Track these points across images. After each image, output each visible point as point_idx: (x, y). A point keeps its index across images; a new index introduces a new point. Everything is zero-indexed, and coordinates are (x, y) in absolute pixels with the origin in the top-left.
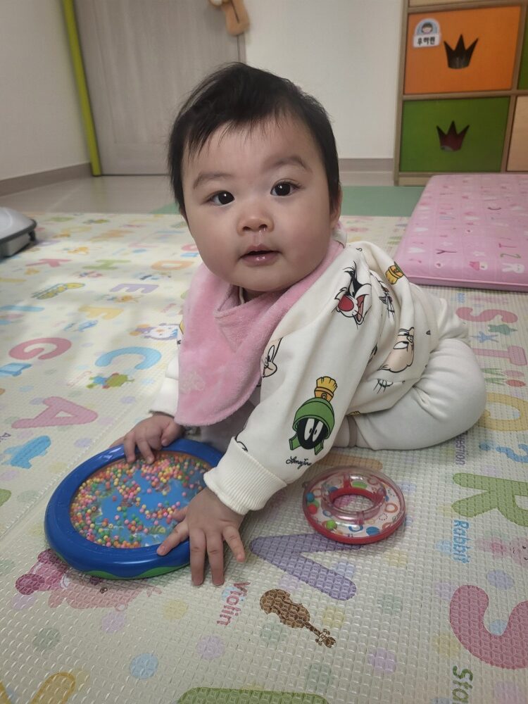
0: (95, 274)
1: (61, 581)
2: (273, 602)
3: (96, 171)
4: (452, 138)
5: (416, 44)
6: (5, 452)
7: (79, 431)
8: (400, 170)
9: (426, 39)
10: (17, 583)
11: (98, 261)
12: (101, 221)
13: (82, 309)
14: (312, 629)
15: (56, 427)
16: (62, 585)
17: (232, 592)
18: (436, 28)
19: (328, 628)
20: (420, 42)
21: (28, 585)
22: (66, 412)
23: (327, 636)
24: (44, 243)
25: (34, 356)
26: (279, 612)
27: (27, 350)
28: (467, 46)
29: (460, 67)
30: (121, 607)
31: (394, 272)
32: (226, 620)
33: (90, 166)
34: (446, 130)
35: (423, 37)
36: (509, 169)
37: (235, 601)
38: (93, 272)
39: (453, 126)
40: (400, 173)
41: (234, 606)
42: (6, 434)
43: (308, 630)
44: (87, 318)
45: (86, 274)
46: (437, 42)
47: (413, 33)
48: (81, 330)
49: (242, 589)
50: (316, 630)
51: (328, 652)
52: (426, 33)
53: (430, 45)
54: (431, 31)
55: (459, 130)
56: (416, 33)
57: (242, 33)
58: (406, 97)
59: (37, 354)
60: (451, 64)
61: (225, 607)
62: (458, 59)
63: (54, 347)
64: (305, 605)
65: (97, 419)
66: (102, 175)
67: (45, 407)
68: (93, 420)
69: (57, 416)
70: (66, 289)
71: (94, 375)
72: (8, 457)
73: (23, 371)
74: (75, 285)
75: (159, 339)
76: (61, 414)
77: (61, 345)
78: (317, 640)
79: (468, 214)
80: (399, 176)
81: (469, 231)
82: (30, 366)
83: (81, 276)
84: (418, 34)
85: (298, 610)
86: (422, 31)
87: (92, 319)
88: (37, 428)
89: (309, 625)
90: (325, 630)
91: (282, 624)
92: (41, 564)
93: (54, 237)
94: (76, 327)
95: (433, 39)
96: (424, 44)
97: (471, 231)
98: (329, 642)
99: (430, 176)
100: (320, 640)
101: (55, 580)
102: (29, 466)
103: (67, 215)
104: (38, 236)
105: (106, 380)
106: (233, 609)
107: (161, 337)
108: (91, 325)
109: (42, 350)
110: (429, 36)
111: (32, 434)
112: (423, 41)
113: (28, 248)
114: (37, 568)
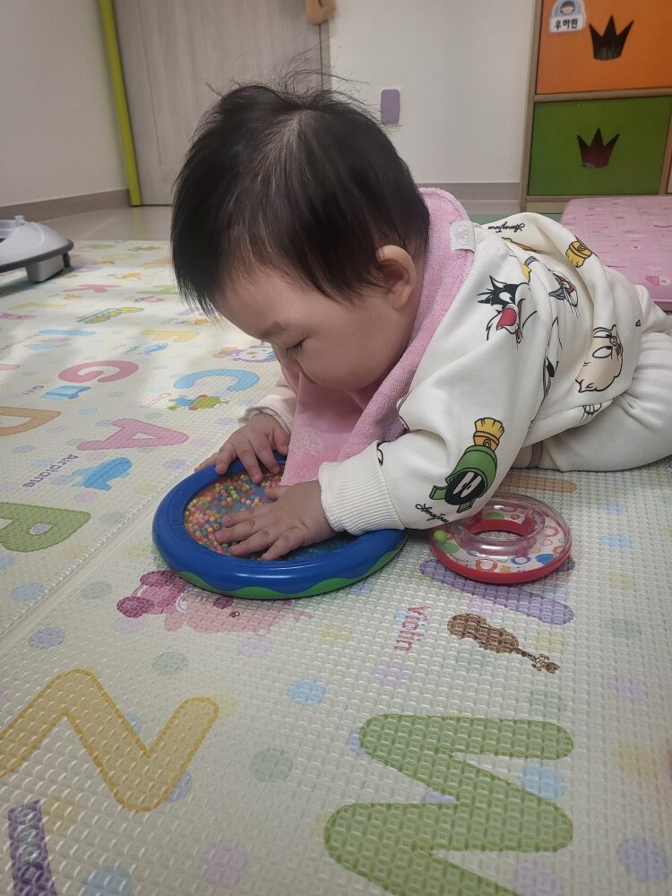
0: (154, 299)
1: (177, 605)
2: (466, 627)
3: (135, 201)
4: (597, 151)
5: (553, 29)
6: (74, 473)
7: (166, 453)
8: (528, 194)
9: (566, 22)
10: (118, 605)
11: (155, 287)
12: (151, 248)
13: (145, 333)
14: (524, 654)
15: (135, 449)
16: (179, 609)
17: (407, 617)
18: (580, 8)
19: (547, 654)
20: (558, 25)
21: (133, 608)
22: (145, 433)
23: (546, 661)
24: (82, 270)
25: (93, 378)
26: (476, 638)
27: (82, 372)
28: (619, 30)
29: (607, 59)
30: (261, 632)
31: (578, 250)
32: (407, 645)
33: (128, 192)
34: (589, 141)
35: (562, 19)
36: (669, 191)
37: (414, 626)
38: (152, 297)
39: (598, 135)
40: (529, 197)
41: (413, 631)
42: (71, 455)
43: (520, 656)
44: (152, 341)
45: (143, 299)
46: (580, 25)
47: (550, 14)
48: (148, 352)
49: (420, 614)
50: (530, 655)
51: (553, 679)
52: (566, 14)
53: (570, 29)
54: (573, 11)
55: (606, 140)
56: (553, 14)
57: (326, 21)
58: (539, 98)
59: (96, 377)
60: (597, 55)
61: (401, 632)
62: (604, 49)
63: (115, 370)
64: (510, 630)
65: (188, 440)
66: (142, 205)
67: (117, 429)
68: (182, 442)
69: (134, 438)
70: (120, 313)
71: (175, 396)
72: (79, 479)
73: (79, 393)
74: (130, 310)
75: (252, 361)
76: (140, 436)
77: (125, 369)
78: (534, 666)
79: (628, 232)
80: (527, 201)
81: (636, 247)
82: (89, 388)
83: (137, 301)
84: (556, 15)
85: (501, 634)
86: (561, 12)
87: (162, 343)
88: (111, 450)
89: (519, 650)
90: (541, 655)
91: (482, 649)
92: (145, 587)
93: (95, 264)
94: (141, 350)
95: (575, 21)
96: (563, 28)
97: (639, 248)
98: (551, 667)
99: (567, 201)
100: (538, 665)
101: (168, 603)
102: (108, 488)
103: (107, 243)
104: (73, 262)
105: (192, 402)
106: (414, 634)
107: (254, 359)
108: (160, 348)
109: (102, 372)
110: (570, 18)
111: (105, 456)
112: (562, 23)
113: (63, 275)
114: (141, 590)
